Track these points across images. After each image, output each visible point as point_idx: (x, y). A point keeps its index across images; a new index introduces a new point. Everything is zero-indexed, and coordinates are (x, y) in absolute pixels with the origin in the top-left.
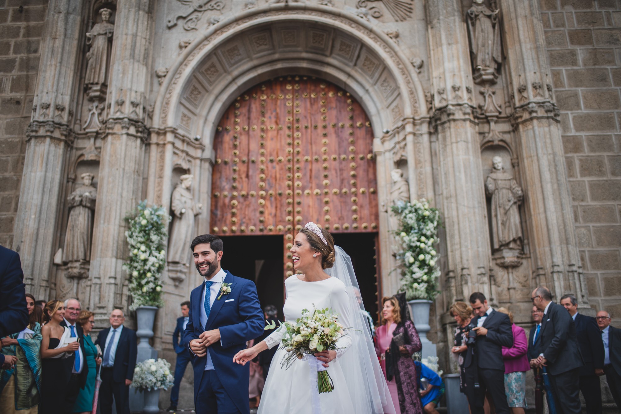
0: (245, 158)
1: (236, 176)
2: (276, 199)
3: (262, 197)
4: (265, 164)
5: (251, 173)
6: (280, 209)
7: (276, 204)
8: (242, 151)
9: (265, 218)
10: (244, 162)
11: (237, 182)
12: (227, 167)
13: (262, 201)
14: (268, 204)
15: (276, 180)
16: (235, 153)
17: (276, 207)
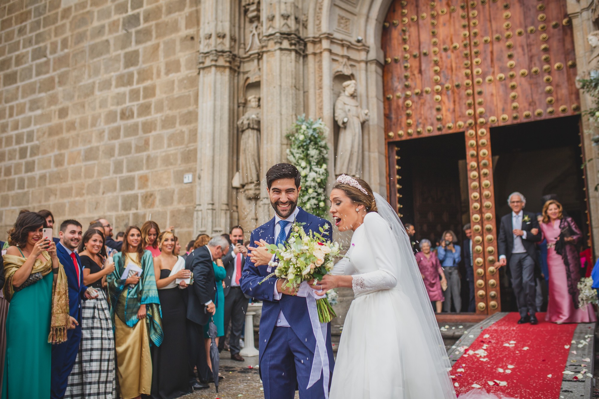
0: (416, 52)
1: (408, 74)
2: (453, 92)
3: (438, 93)
4: (438, 55)
5: (423, 68)
6: (459, 103)
7: (454, 98)
8: (412, 45)
9: (442, 115)
10: (415, 56)
11: (409, 80)
12: (398, 65)
13: (438, 97)
14: (445, 99)
15: (452, 71)
16: (405, 49)
17: (454, 102)
